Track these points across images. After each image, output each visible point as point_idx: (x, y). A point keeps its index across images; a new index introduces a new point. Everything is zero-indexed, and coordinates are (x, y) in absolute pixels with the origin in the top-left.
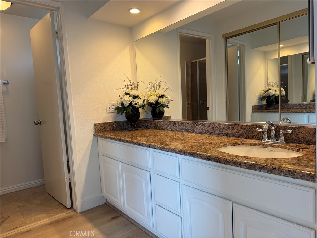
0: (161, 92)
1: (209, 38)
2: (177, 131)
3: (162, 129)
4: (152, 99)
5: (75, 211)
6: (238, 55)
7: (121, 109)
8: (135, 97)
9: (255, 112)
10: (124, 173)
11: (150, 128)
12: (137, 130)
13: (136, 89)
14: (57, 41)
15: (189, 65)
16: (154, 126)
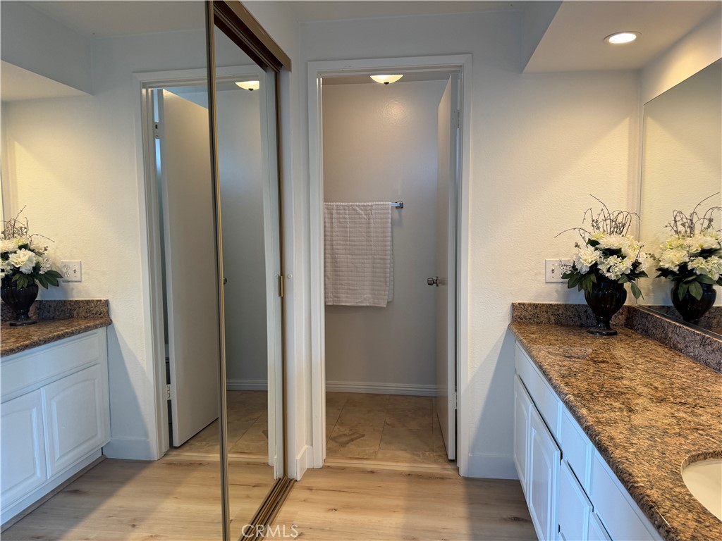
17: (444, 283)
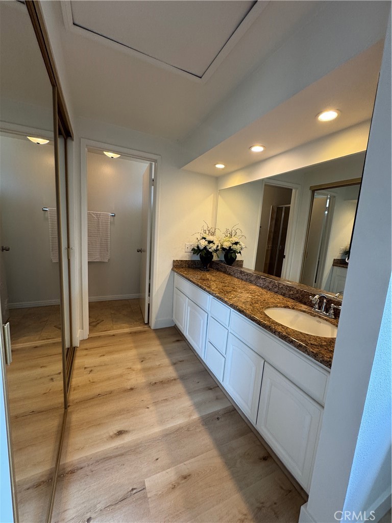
0: (235, 239)
1: (296, 189)
2: (242, 279)
3: (229, 274)
4: (226, 245)
5: (150, 327)
6: (327, 206)
7: (197, 250)
8: (210, 242)
9: (335, 266)
10: (189, 307)
11: (221, 271)
12: (208, 271)
13: (213, 234)
14: (153, 187)
15: (276, 210)
16: (223, 270)
17: (145, 251)
